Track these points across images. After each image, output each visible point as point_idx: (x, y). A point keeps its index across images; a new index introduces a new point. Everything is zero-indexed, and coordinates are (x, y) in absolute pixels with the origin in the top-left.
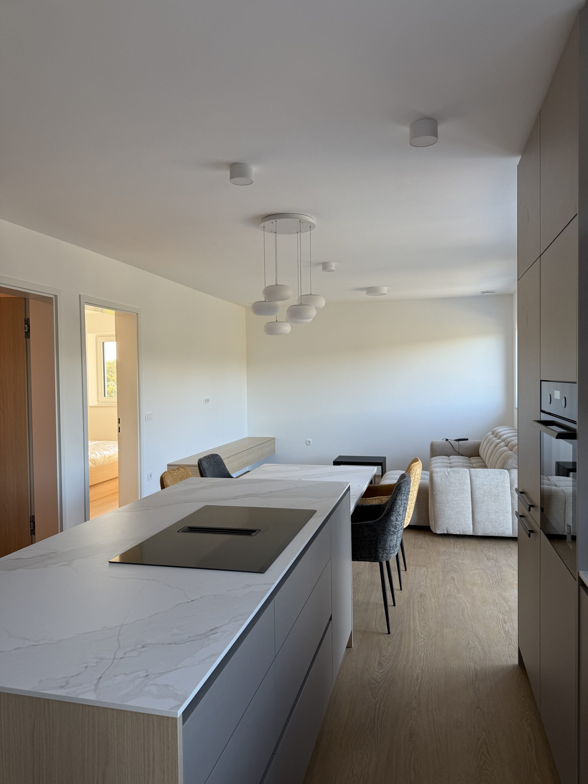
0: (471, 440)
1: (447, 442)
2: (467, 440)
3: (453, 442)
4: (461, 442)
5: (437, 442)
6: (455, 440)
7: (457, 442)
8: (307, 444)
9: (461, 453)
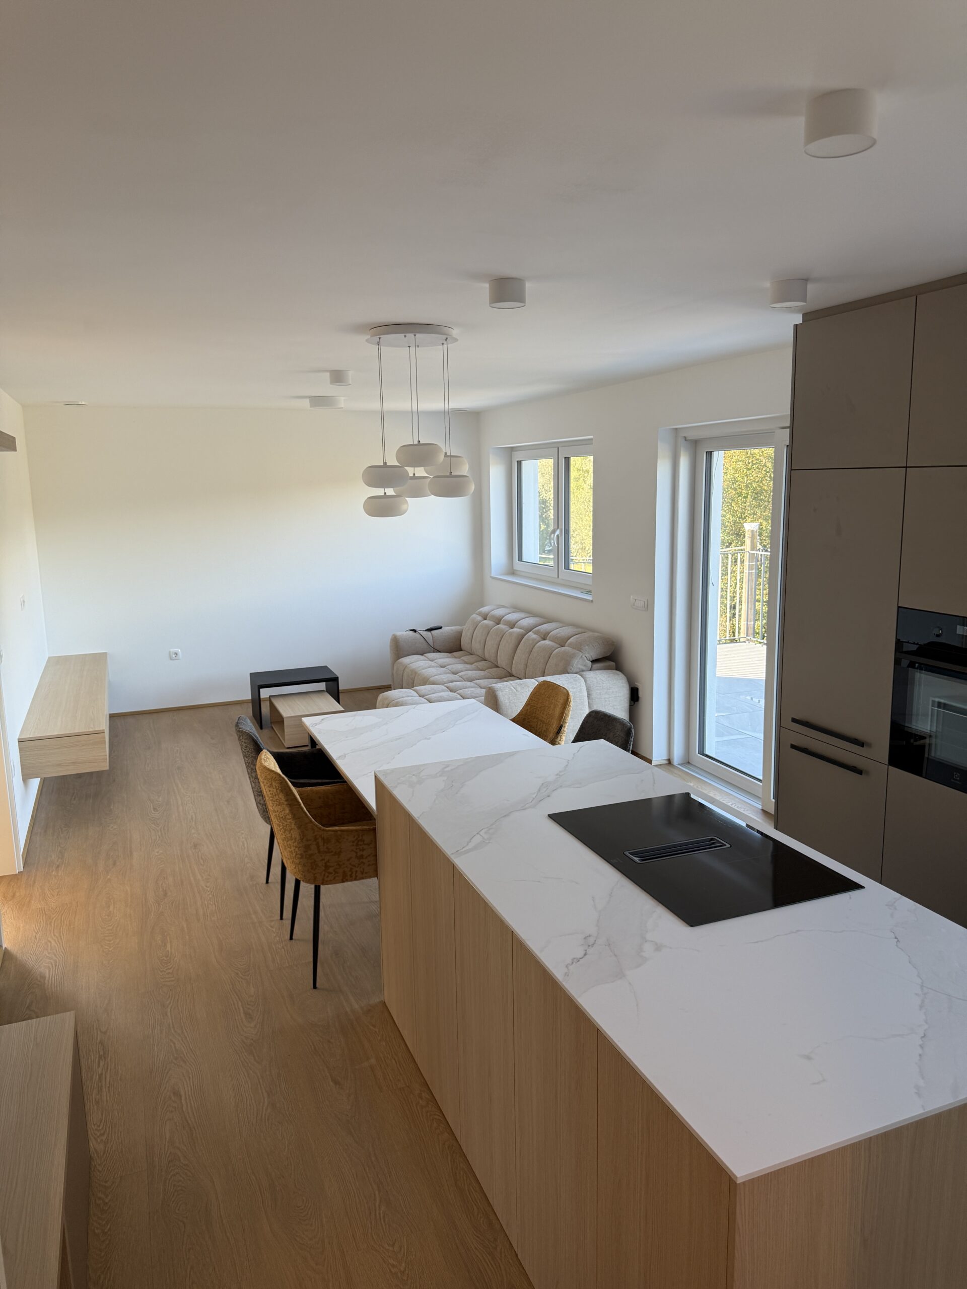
0: (447, 628)
1: (416, 635)
2: (441, 628)
3: (425, 634)
4: (434, 632)
5: (403, 635)
6: (426, 630)
7: (429, 633)
8: (171, 659)
9: (438, 648)
